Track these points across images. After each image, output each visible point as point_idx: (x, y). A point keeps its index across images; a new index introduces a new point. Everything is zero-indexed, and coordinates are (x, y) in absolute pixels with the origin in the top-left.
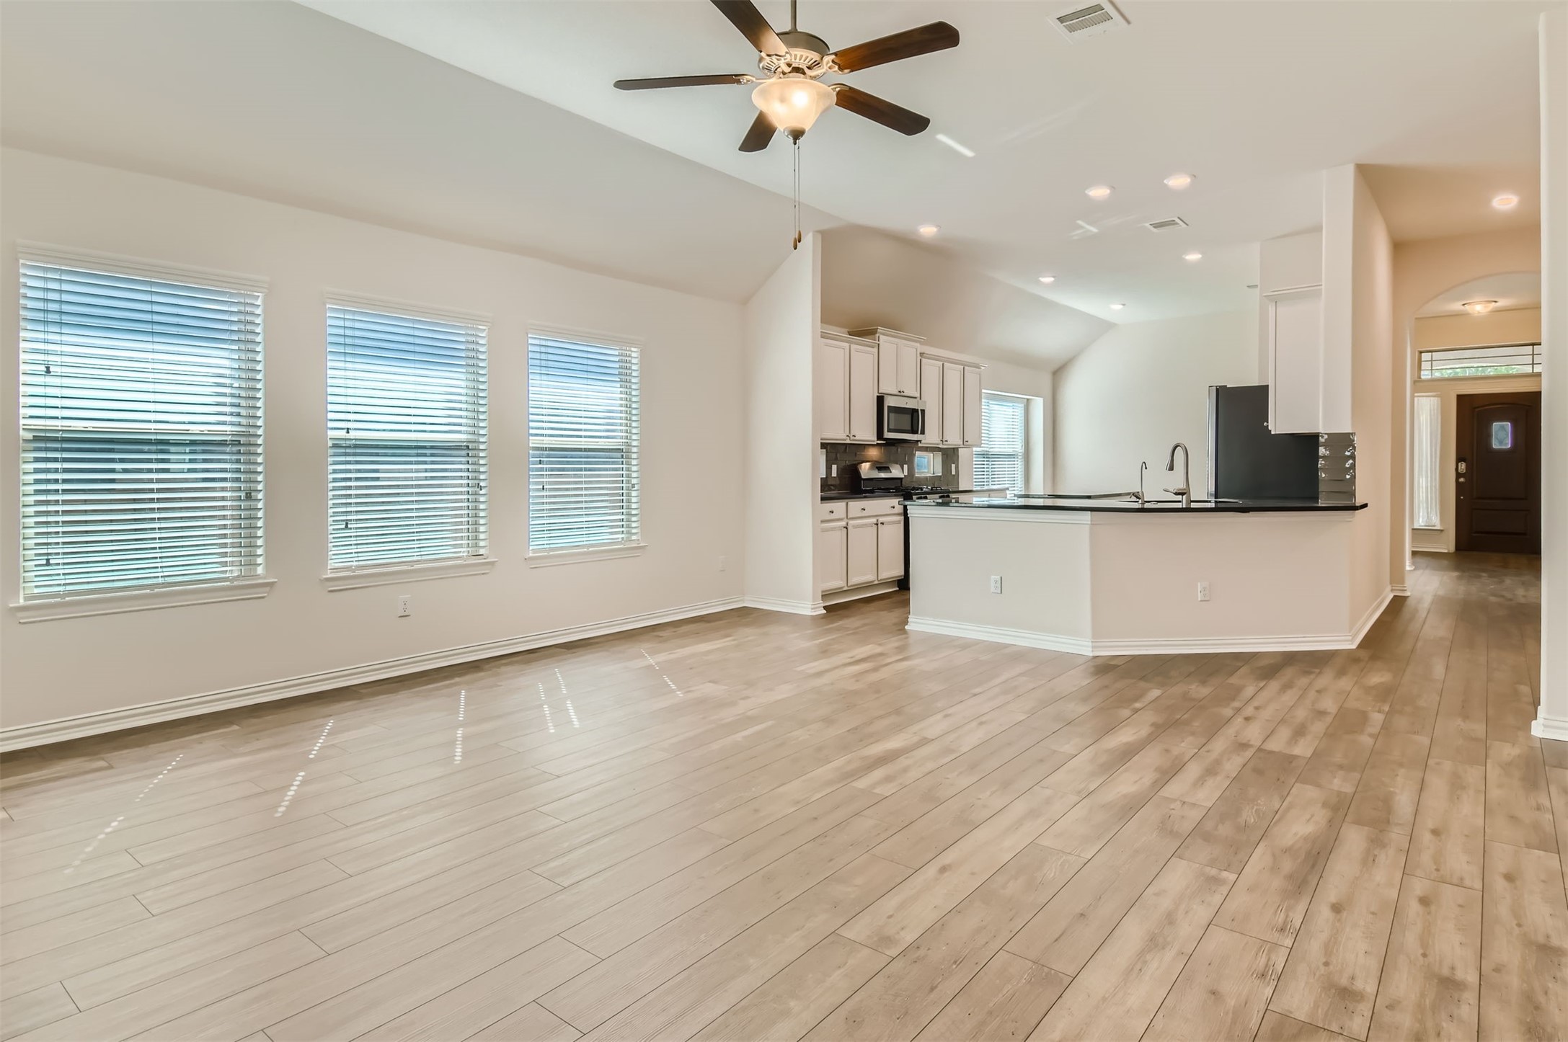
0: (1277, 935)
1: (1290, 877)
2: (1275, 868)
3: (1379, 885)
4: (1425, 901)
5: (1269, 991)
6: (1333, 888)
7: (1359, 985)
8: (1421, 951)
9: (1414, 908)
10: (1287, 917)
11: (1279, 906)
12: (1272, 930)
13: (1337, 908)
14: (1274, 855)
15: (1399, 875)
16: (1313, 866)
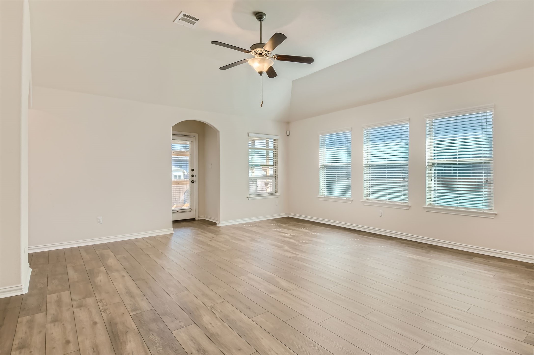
0: (105, 308)
1: (116, 324)
2: (123, 324)
3: (86, 339)
4: (68, 342)
5: (97, 298)
6: (101, 329)
7: (78, 309)
8: (65, 325)
9: (71, 338)
10: (107, 313)
11: (111, 314)
12: (107, 308)
13: (95, 323)
14: (128, 328)
15: (81, 349)
16: (112, 332)
